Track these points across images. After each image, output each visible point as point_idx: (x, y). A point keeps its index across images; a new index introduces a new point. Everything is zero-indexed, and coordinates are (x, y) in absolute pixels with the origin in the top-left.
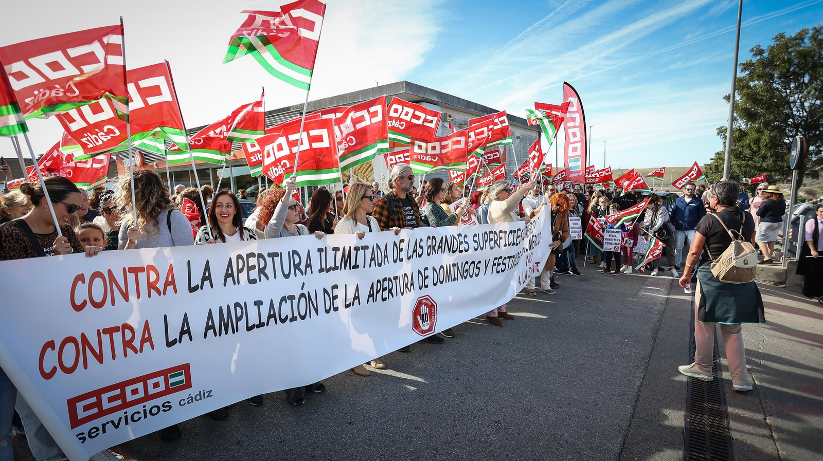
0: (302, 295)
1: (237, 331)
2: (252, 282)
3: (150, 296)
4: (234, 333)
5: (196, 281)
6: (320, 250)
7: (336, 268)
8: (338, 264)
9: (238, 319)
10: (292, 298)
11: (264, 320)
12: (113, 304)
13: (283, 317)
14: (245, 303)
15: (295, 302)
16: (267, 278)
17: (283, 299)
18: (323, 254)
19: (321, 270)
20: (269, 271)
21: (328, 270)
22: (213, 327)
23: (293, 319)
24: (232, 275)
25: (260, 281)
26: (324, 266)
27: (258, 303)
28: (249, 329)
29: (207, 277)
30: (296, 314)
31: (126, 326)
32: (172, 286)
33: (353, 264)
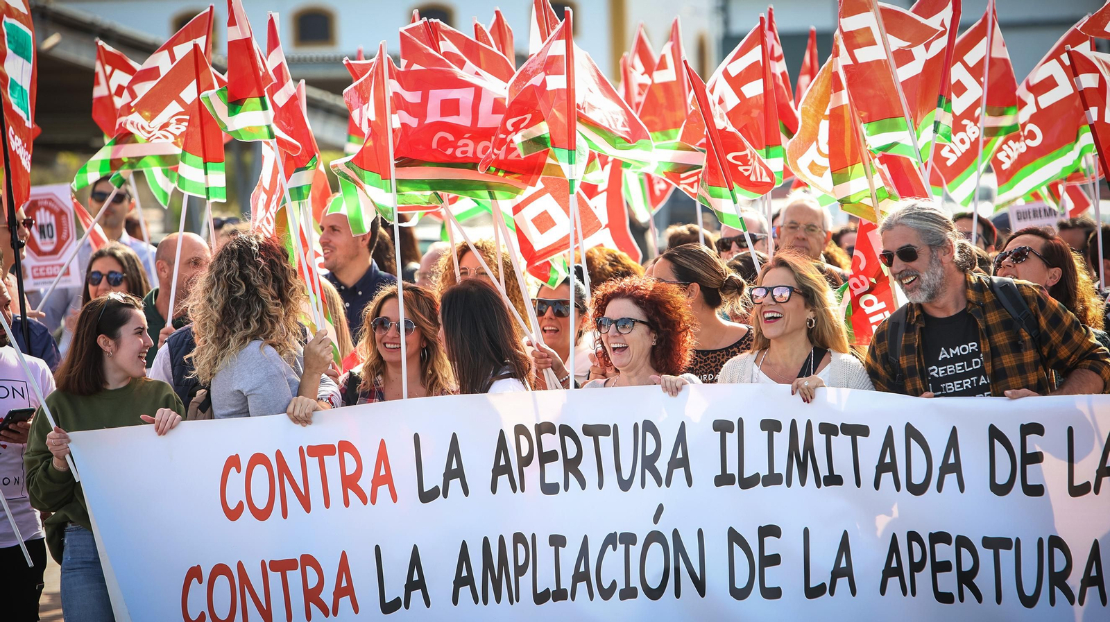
0: (655, 537)
1: (518, 601)
2: (550, 489)
3: (347, 504)
4: (512, 603)
5: (433, 479)
6: (722, 427)
7: (772, 479)
8: (780, 467)
9: (520, 571)
10: (629, 539)
11: (566, 584)
12: (285, 515)
13: (606, 585)
14: (534, 536)
15: (636, 551)
16: (583, 484)
17: (611, 540)
18: (732, 438)
19: (723, 479)
20: (588, 467)
21: (747, 483)
22: (469, 581)
23: (629, 593)
24: (507, 469)
25: (566, 488)
26: (732, 468)
27: (557, 541)
28: (540, 598)
29: (454, 472)
30: (635, 582)
31: (308, 560)
32: (386, 486)
33: (824, 471)
